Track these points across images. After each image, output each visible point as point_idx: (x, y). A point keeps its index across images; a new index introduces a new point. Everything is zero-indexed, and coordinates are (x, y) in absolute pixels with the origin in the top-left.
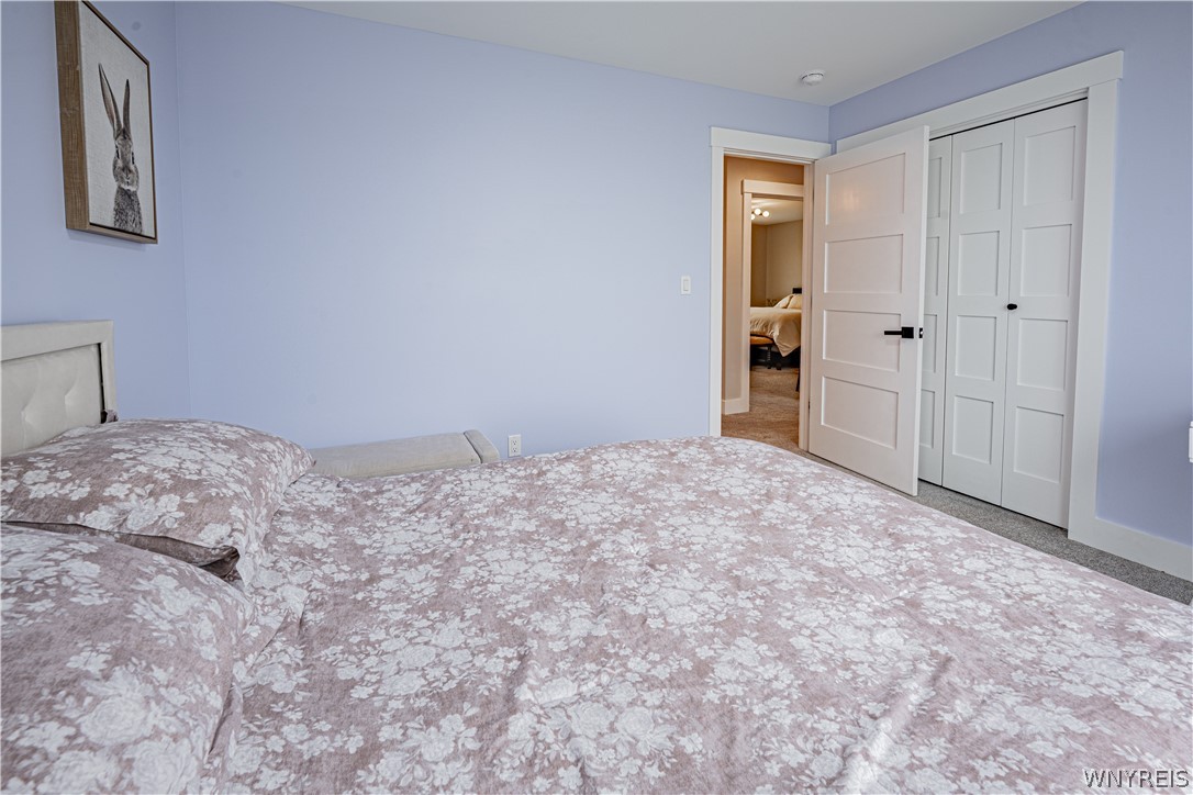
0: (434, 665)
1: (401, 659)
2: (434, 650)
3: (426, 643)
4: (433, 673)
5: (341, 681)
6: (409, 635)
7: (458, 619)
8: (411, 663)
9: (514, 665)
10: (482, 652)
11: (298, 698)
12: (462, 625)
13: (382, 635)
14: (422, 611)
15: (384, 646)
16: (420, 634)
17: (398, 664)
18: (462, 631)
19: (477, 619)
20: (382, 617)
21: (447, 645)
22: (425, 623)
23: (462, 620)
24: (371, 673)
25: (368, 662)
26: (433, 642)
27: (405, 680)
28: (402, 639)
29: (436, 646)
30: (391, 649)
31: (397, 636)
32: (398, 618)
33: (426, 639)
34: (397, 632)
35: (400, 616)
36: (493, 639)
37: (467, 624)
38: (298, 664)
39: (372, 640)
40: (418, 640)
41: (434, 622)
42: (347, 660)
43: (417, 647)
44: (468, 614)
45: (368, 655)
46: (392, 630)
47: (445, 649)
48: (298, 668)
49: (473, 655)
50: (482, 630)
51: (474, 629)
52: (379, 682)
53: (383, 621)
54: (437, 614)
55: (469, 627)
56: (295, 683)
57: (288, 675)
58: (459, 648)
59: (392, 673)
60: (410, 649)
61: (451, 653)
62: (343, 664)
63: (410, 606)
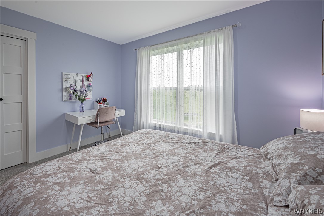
0: (229, 176)
1: (236, 182)
2: (227, 180)
3: (228, 182)
4: (230, 174)
5: (251, 182)
6: (231, 187)
7: (217, 183)
8: (234, 180)
9: (213, 168)
10: (217, 173)
11: (261, 179)
12: (217, 181)
13: (239, 190)
14: (225, 192)
15: (239, 187)
16: (229, 186)
17: (237, 181)
18: (218, 180)
19: (212, 180)
20: (238, 196)
21: (223, 179)
22: (225, 188)
23: (216, 183)
24: (244, 182)
25: (244, 185)
26: (226, 182)
27: (236, 176)
28: (234, 187)
29: (226, 180)
30: (238, 186)
31: (235, 188)
32: (233, 193)
33: (227, 183)
34: (235, 190)
35: (232, 194)
36: (213, 175)
37: (215, 181)
38: (264, 189)
39: (242, 190)
40: (230, 184)
41: (223, 187)
42: (250, 187)
43: (231, 183)
44: (213, 183)
45: (244, 187)
46: (236, 191)
47: (224, 179)
48: (263, 188)
49: (219, 173)
50: (213, 177)
51: (215, 179)
52: (242, 179)
53: (238, 194)
54: (221, 188)
55: (216, 179)
56: (263, 183)
57: (265, 185)
58: (221, 177)
59: (239, 180)
60: (233, 183)
61: (223, 177)
62: (251, 187)
63: (228, 195)
